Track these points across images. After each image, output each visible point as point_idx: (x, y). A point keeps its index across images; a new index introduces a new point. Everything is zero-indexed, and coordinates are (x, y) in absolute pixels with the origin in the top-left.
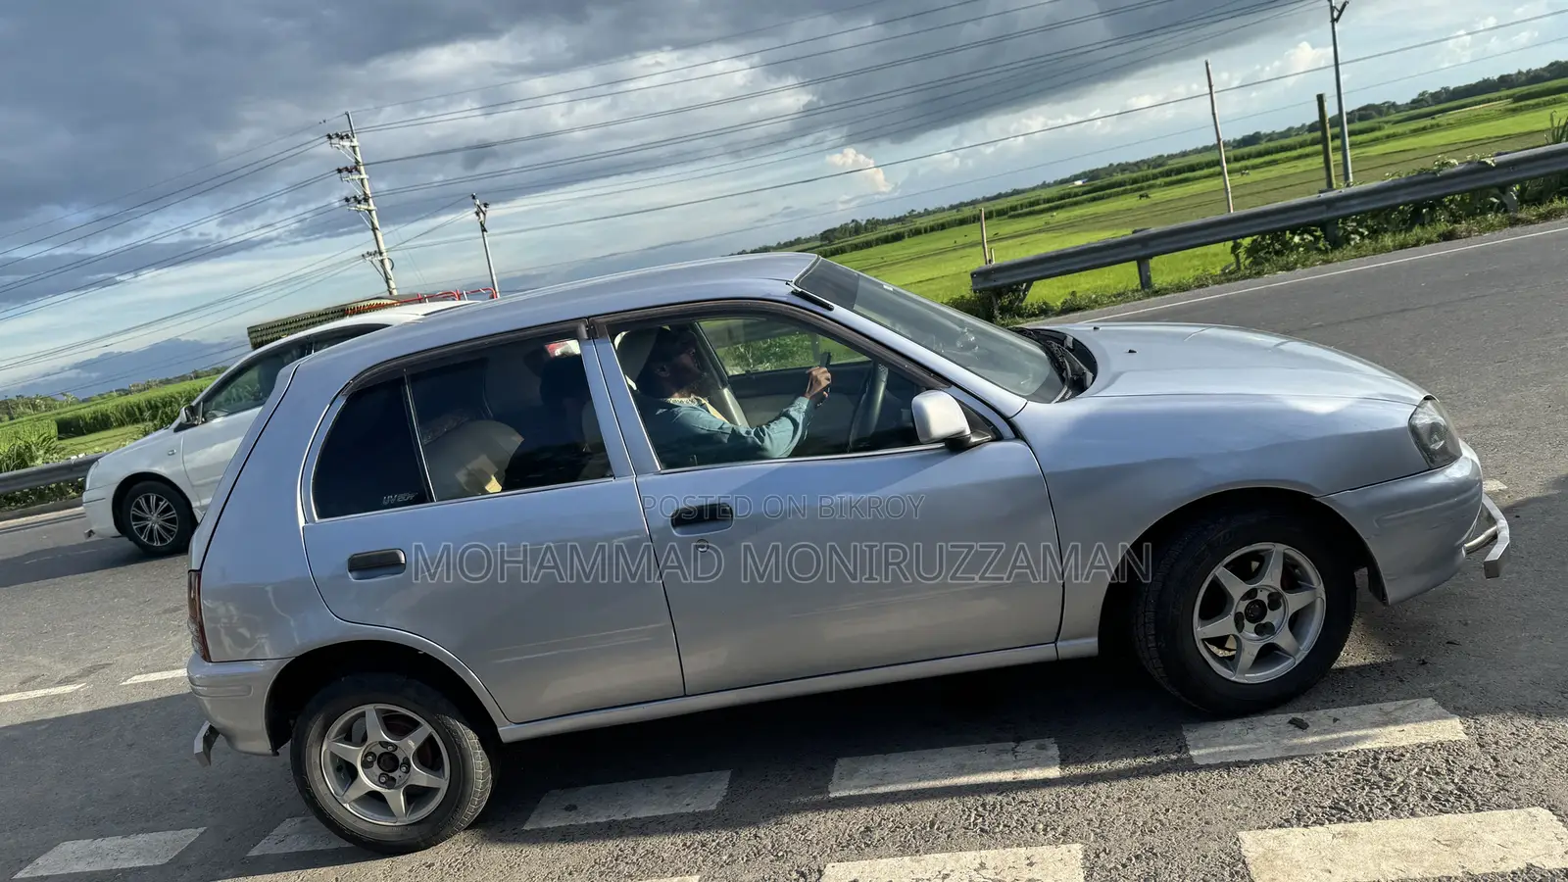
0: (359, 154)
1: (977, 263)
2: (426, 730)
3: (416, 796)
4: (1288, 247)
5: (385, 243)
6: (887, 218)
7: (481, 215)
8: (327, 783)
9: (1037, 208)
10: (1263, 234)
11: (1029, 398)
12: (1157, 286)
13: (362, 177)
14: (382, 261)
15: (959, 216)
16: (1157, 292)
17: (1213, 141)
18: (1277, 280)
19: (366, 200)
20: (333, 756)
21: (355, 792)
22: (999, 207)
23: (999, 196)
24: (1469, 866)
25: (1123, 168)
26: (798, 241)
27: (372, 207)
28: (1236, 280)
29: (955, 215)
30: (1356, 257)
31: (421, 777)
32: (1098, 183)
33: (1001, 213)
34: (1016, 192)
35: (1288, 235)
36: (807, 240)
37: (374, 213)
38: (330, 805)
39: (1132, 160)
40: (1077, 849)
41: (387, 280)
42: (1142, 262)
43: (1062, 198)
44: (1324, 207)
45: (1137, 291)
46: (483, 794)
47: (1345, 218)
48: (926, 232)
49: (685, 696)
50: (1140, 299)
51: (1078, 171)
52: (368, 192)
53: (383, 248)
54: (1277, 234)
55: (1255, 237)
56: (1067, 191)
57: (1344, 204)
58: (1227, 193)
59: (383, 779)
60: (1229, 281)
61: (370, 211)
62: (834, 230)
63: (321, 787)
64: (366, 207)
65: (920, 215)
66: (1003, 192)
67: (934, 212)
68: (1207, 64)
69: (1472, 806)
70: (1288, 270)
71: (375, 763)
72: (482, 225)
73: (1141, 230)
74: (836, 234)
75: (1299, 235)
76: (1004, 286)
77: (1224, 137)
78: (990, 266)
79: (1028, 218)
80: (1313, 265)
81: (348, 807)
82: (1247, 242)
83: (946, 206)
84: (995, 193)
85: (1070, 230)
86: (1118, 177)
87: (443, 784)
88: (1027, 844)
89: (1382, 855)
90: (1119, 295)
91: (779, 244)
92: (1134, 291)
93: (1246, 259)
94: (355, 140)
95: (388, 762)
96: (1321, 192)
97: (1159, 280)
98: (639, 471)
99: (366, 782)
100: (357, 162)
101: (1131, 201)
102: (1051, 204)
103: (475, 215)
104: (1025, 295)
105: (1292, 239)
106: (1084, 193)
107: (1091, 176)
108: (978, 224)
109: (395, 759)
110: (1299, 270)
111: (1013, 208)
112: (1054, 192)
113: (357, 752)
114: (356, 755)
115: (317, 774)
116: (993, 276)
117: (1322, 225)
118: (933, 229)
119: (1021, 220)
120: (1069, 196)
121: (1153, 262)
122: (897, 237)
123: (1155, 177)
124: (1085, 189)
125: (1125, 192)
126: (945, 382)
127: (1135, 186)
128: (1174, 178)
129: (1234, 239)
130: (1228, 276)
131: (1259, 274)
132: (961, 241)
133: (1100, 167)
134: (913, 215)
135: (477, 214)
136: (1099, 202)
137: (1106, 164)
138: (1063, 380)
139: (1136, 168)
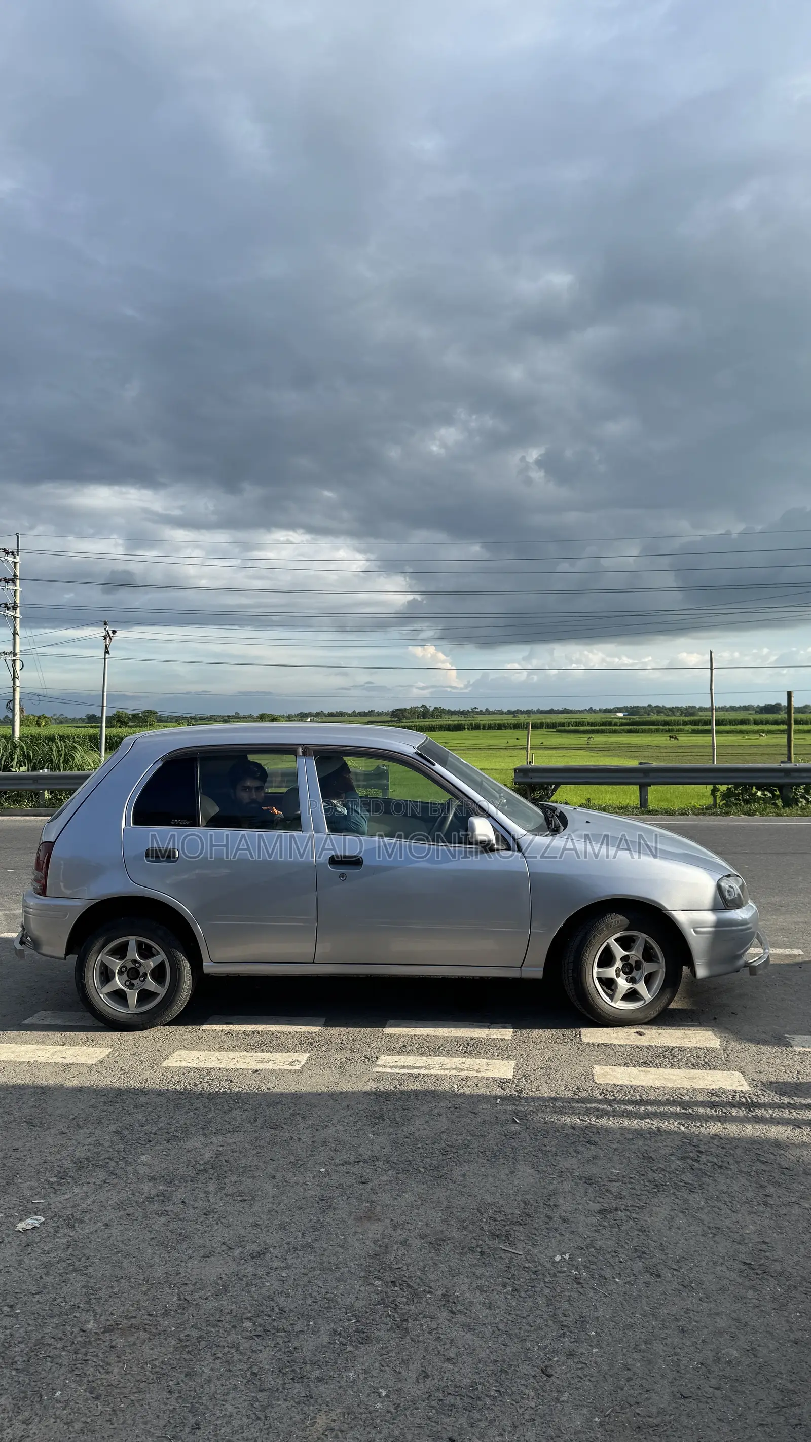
0: (18, 570)
1: (521, 763)
2: (162, 957)
3: (145, 996)
4: (754, 799)
5: (21, 644)
6: (452, 709)
7: (108, 639)
8: (93, 979)
9: (582, 728)
10: (737, 785)
11: (528, 831)
12: (651, 808)
13: (16, 588)
14: (14, 661)
15: (514, 721)
16: (650, 812)
17: (708, 705)
18: (738, 820)
19: (14, 608)
20: (103, 964)
21: (108, 989)
22: (549, 721)
23: (551, 711)
24: (694, 1085)
25: (659, 710)
26: (370, 713)
27: (18, 615)
28: (710, 814)
29: (510, 720)
30: (800, 815)
31: (151, 985)
32: (636, 718)
33: (552, 726)
34: (565, 711)
35: (754, 789)
36: (380, 714)
37: (18, 620)
38: (91, 991)
39: (668, 705)
40: (513, 1063)
41: (14, 678)
42: (643, 787)
43: (604, 724)
44: (782, 774)
45: (636, 808)
46: (184, 1001)
47: (798, 785)
48: (484, 728)
49: (314, 963)
50: (636, 814)
51: (621, 705)
52: (18, 602)
53: (18, 650)
54: (747, 787)
55: (730, 786)
56: (609, 720)
57: (796, 775)
58: (714, 749)
59: (128, 983)
60: (704, 814)
61: (15, 618)
62: (405, 710)
63: (91, 981)
64: (13, 614)
65: (481, 713)
66: (555, 709)
67: (494, 713)
68: (711, 653)
69: (708, 1068)
70: (749, 815)
71: (126, 973)
72: (106, 647)
73: (645, 763)
74: (406, 714)
75: (763, 791)
76: (538, 784)
77: (716, 704)
78: (529, 766)
79: (572, 736)
80: (767, 815)
81: (101, 996)
82: (723, 788)
83: (505, 710)
84: (548, 708)
85: (605, 753)
86: (654, 717)
87: (162, 991)
88: (487, 1058)
89: (658, 1079)
90: (622, 808)
91: (354, 712)
92: (634, 808)
93: (722, 800)
94: (18, 557)
95: (133, 974)
96: (782, 762)
97: (652, 805)
98: (317, 831)
99: (118, 983)
100: (15, 576)
101: (662, 740)
102: (593, 728)
103: (102, 638)
104: (552, 794)
105: (757, 792)
106: (622, 725)
107: (632, 711)
108: (526, 732)
109: (138, 972)
110: (757, 817)
111: (562, 725)
112: (598, 718)
113: (118, 963)
114: (116, 965)
115: (90, 974)
116: (530, 775)
117: (781, 787)
118: (490, 727)
119: (565, 735)
120: (610, 724)
121: (651, 789)
122: (458, 728)
123: (685, 723)
124: (624, 721)
125: (657, 731)
126: (489, 815)
127: (666, 727)
128: (700, 728)
129: (714, 784)
130: (705, 811)
131: (727, 814)
132: (513, 742)
133: (640, 705)
134: (474, 712)
135: (105, 638)
136: (635, 735)
137: (645, 704)
138: (549, 828)
139: (670, 713)
